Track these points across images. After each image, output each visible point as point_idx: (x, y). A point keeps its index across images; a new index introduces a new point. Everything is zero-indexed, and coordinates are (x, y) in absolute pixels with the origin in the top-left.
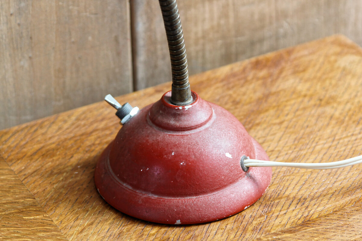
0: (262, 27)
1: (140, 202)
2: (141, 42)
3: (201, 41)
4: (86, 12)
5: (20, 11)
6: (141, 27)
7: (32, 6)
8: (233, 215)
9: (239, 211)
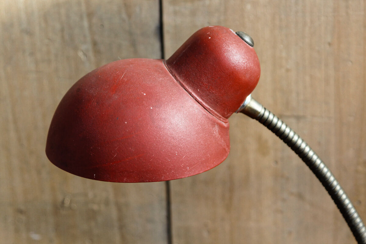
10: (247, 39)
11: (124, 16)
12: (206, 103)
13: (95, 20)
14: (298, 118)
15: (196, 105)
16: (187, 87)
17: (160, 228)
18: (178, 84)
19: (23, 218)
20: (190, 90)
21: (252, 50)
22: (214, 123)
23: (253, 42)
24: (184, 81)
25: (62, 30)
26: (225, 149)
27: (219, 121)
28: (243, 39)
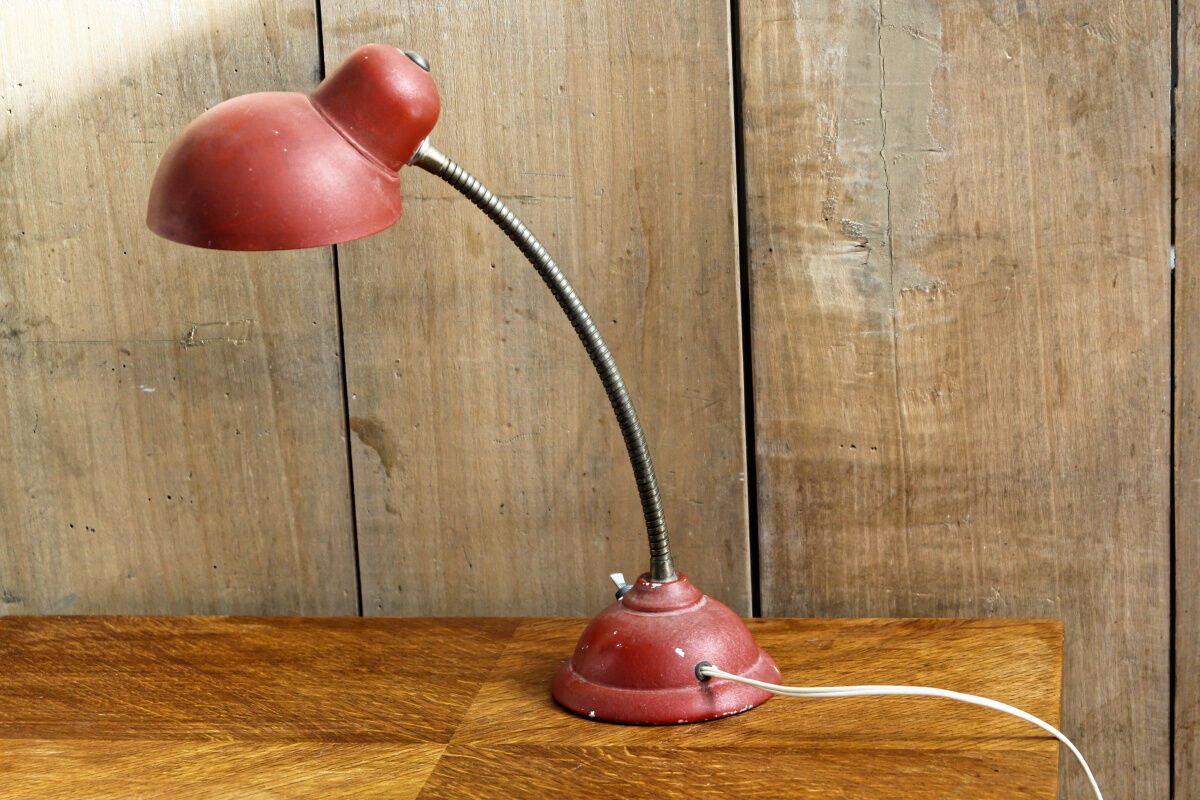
0: (958, 586)
1: (568, 684)
2: (766, 559)
3: (858, 582)
4: (686, 496)
5: (595, 473)
6: (766, 537)
7: (612, 469)
8: (643, 724)
9: (671, 723)
10: (421, 61)
11: (268, 55)
12: (362, 146)
13: (226, 62)
14: (523, 198)
15: (349, 149)
16: (336, 125)
17: (331, 370)
18: (324, 121)
19: (128, 360)
20: (340, 128)
21: (426, 75)
22: (373, 175)
23: (428, 65)
24: (332, 115)
25: (180, 77)
26: (391, 212)
27: (382, 173)
28: (414, 61)
